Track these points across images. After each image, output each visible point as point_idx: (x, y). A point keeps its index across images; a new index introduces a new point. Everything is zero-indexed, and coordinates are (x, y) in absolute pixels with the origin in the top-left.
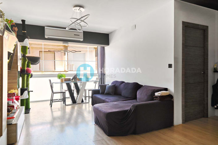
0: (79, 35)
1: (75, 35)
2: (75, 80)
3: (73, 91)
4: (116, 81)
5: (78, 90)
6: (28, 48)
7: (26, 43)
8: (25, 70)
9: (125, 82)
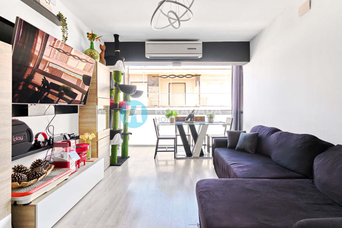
0: (195, 49)
1: (188, 49)
2: (191, 120)
3: (187, 137)
4: (260, 126)
5: (195, 136)
6: (122, 74)
7: (119, 66)
8: (117, 104)
9: (279, 130)
